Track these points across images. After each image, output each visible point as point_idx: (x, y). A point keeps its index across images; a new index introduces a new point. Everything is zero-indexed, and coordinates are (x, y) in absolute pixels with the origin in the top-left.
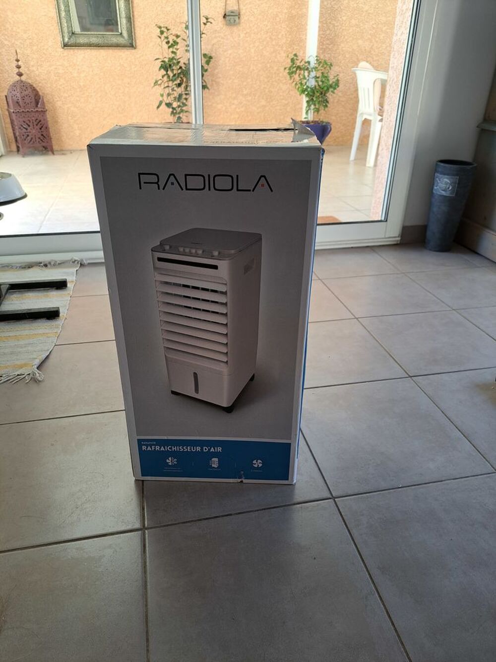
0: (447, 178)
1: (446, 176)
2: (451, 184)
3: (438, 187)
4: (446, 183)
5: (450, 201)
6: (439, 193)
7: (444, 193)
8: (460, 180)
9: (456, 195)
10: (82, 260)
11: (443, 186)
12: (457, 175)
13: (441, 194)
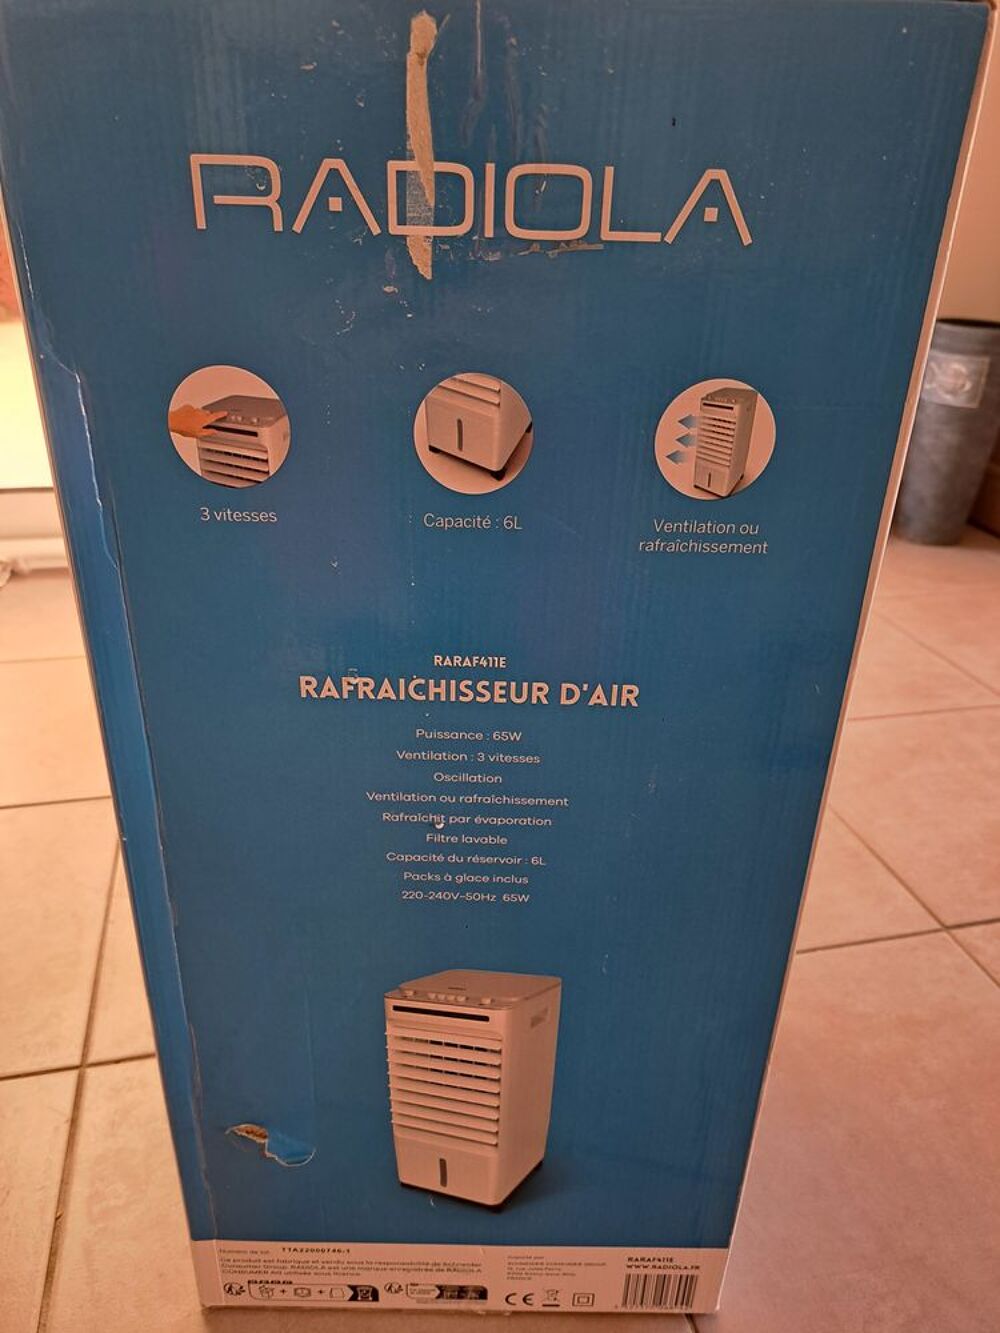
0: (958, 361)
1: (958, 357)
2: (968, 377)
3: (934, 385)
4: (957, 374)
5: (966, 421)
6: (937, 401)
7: (949, 399)
8: (992, 365)
9: (982, 403)
10: (15, 562)
11: (948, 381)
12: (985, 353)
13: (946, 403)
